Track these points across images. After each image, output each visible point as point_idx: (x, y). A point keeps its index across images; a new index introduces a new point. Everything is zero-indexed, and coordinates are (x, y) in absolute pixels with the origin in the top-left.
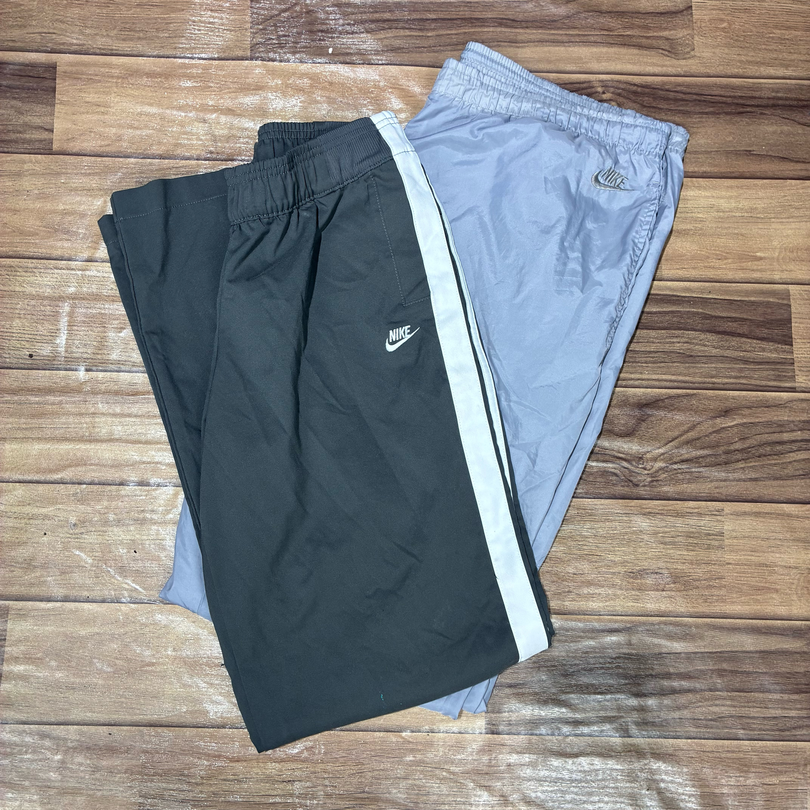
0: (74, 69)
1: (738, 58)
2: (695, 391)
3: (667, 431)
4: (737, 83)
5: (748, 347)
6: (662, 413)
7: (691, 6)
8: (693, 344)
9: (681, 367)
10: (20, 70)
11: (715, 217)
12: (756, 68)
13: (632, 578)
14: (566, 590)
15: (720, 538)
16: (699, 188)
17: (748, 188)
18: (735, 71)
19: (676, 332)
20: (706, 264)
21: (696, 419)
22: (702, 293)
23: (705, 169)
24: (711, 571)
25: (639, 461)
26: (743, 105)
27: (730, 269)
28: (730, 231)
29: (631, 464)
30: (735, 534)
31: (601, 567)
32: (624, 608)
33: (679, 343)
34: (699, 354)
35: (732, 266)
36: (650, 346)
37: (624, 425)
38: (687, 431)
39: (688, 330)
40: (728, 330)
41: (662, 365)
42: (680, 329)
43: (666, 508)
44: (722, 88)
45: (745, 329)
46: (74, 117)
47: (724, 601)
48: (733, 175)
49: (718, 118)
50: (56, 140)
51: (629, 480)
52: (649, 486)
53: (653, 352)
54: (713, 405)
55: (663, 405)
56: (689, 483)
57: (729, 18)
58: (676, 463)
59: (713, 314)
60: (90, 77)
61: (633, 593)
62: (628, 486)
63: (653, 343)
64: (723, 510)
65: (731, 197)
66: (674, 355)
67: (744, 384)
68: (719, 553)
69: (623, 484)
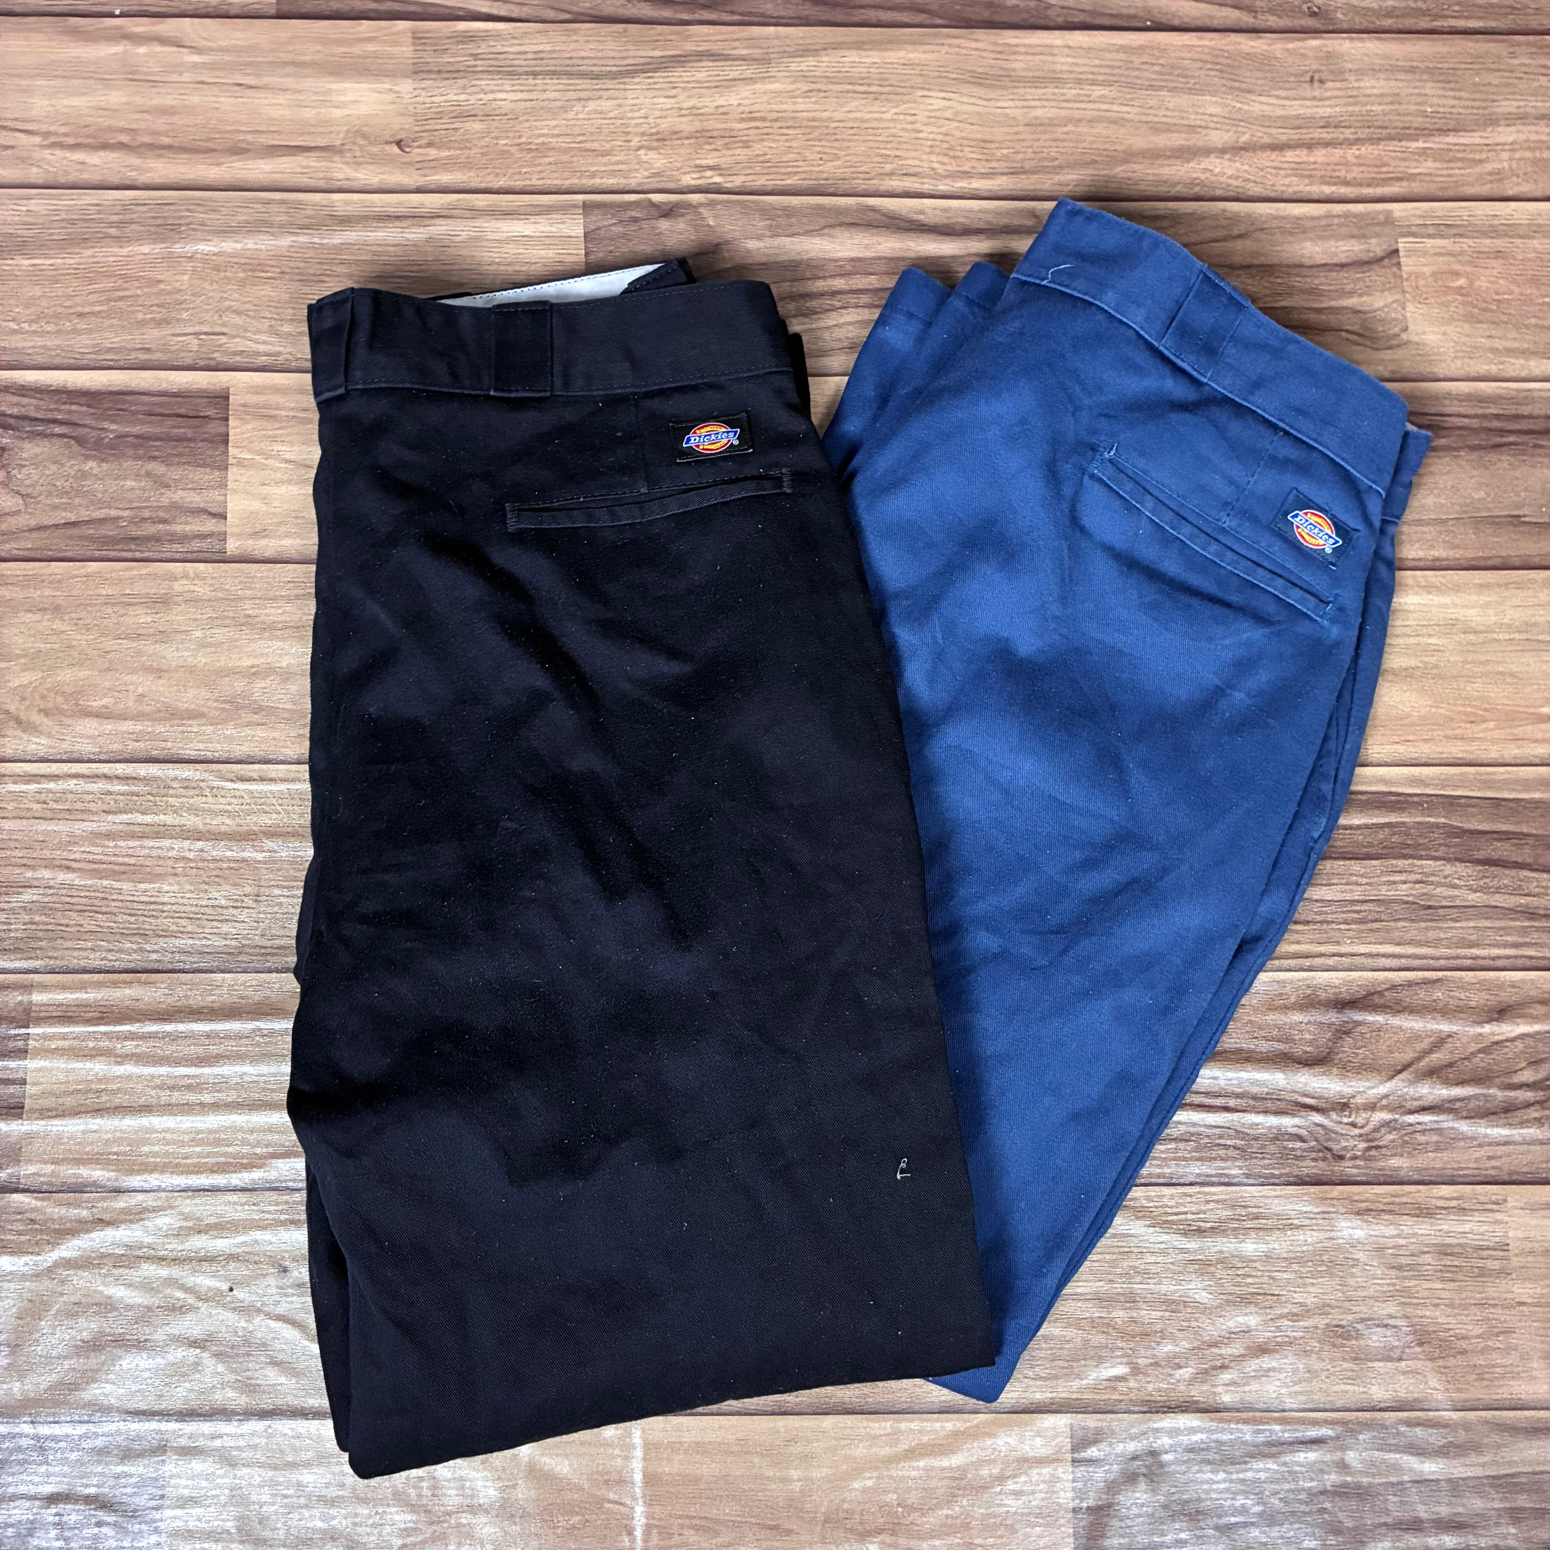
0: (261, 399)
1: (1488, 343)
2: (1440, 974)
3: (1391, 1052)
4: (1489, 391)
5: (1533, 888)
6: (1379, 1018)
7: (1396, 251)
8: (1432, 883)
9: (1413, 931)
10: (161, 405)
11: (1460, 643)
12: (1522, 361)
13: (1341, 1336)
14: (1218, 1364)
15: (1501, 1253)
16: (1429, 588)
17: (1520, 586)
18: (1483, 368)
19: (1401, 863)
20: (1449, 732)
21: (1445, 1027)
22: (1444, 787)
23: (1437, 554)
24: (1489, 1319)
25: (1342, 1110)
26: (1501, 432)
27: (1493, 741)
28: (1489, 668)
29: (1328, 1117)
30: (1529, 1245)
31: (1281, 1317)
32: (1329, 1395)
33: (1405, 882)
34: (1445, 903)
35: (1496, 734)
36: (1352, 891)
37: (1311, 1043)
38: (1430, 1051)
39: (1421, 858)
40: (1495, 855)
41: (1376, 925)
42: (1405, 857)
43: (1397, 1200)
44: (1461, 401)
45: (1526, 855)
46: (265, 490)
47: (1517, 1376)
48: (1490, 563)
49: (1456, 457)
50: (233, 535)
51: (1327, 1148)
52: (1363, 1158)
53: (1359, 901)
54: (1476, 999)
55: (1382, 1001)
56: (1436, 1150)
57: (1469, 269)
58: (1411, 1112)
59: (1467, 826)
60: (291, 414)
61: (1346, 1365)
62: (1324, 1159)
63: (1357, 884)
64: (1505, 1201)
65: (1487, 605)
66: (1396, 907)
67: (1531, 958)
68: (1503, 1284)
69: (1314, 1155)
